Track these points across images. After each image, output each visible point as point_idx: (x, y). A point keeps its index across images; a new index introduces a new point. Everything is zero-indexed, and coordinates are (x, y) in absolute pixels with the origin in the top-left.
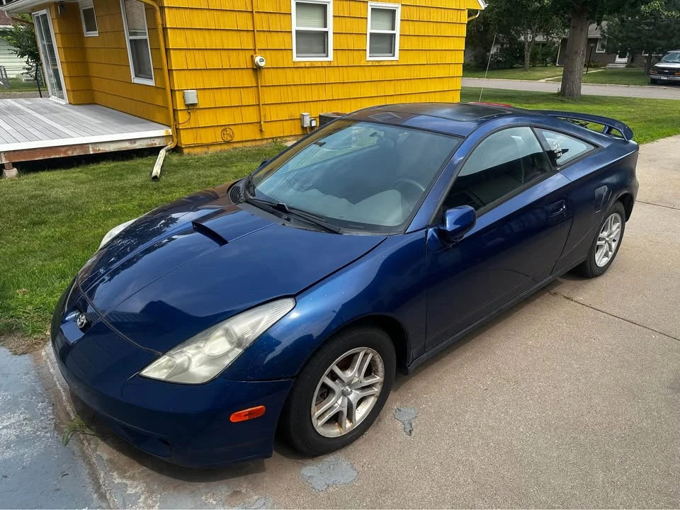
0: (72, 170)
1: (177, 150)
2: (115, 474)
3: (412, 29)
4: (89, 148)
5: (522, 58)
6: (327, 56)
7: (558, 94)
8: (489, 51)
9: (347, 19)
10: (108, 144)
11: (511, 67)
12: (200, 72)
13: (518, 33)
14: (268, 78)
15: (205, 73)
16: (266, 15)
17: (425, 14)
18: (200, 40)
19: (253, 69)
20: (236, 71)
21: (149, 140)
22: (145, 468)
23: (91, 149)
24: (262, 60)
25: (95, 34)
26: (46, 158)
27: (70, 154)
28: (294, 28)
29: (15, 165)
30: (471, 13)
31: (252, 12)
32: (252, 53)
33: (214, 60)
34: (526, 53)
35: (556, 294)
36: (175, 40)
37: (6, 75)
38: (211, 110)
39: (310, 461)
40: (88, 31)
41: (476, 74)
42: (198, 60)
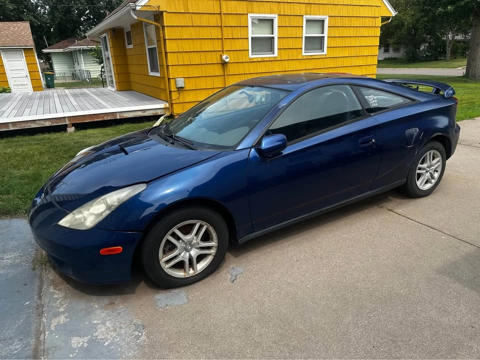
0: (107, 128)
1: (171, 116)
2: (52, 287)
3: (336, 33)
4: (117, 115)
5: (444, 52)
6: (274, 54)
7: (464, 77)
8: (419, 48)
9: (288, 28)
10: (129, 113)
11: (436, 60)
12: (186, 66)
13: (443, 34)
14: (231, 69)
15: (190, 67)
16: (231, 28)
17: (347, 22)
18: (187, 46)
19: (221, 64)
20: (210, 65)
21: (154, 111)
22: (68, 285)
23: (118, 116)
24: (227, 58)
25: (131, 46)
26: (92, 121)
27: (105, 118)
28: (250, 36)
29: (73, 125)
30: (384, 19)
31: (221, 27)
32: (221, 53)
33: (195, 58)
34: (447, 48)
35: (382, 207)
36: (170, 46)
37: (90, 76)
38: (193, 91)
39: (163, 291)
40: (128, 45)
41: (407, 65)
42: (186, 59)
